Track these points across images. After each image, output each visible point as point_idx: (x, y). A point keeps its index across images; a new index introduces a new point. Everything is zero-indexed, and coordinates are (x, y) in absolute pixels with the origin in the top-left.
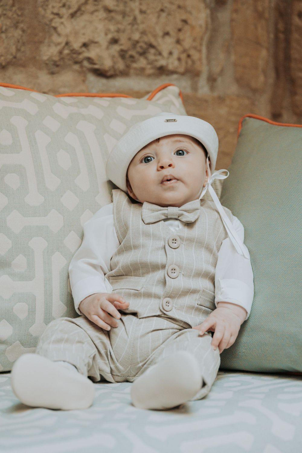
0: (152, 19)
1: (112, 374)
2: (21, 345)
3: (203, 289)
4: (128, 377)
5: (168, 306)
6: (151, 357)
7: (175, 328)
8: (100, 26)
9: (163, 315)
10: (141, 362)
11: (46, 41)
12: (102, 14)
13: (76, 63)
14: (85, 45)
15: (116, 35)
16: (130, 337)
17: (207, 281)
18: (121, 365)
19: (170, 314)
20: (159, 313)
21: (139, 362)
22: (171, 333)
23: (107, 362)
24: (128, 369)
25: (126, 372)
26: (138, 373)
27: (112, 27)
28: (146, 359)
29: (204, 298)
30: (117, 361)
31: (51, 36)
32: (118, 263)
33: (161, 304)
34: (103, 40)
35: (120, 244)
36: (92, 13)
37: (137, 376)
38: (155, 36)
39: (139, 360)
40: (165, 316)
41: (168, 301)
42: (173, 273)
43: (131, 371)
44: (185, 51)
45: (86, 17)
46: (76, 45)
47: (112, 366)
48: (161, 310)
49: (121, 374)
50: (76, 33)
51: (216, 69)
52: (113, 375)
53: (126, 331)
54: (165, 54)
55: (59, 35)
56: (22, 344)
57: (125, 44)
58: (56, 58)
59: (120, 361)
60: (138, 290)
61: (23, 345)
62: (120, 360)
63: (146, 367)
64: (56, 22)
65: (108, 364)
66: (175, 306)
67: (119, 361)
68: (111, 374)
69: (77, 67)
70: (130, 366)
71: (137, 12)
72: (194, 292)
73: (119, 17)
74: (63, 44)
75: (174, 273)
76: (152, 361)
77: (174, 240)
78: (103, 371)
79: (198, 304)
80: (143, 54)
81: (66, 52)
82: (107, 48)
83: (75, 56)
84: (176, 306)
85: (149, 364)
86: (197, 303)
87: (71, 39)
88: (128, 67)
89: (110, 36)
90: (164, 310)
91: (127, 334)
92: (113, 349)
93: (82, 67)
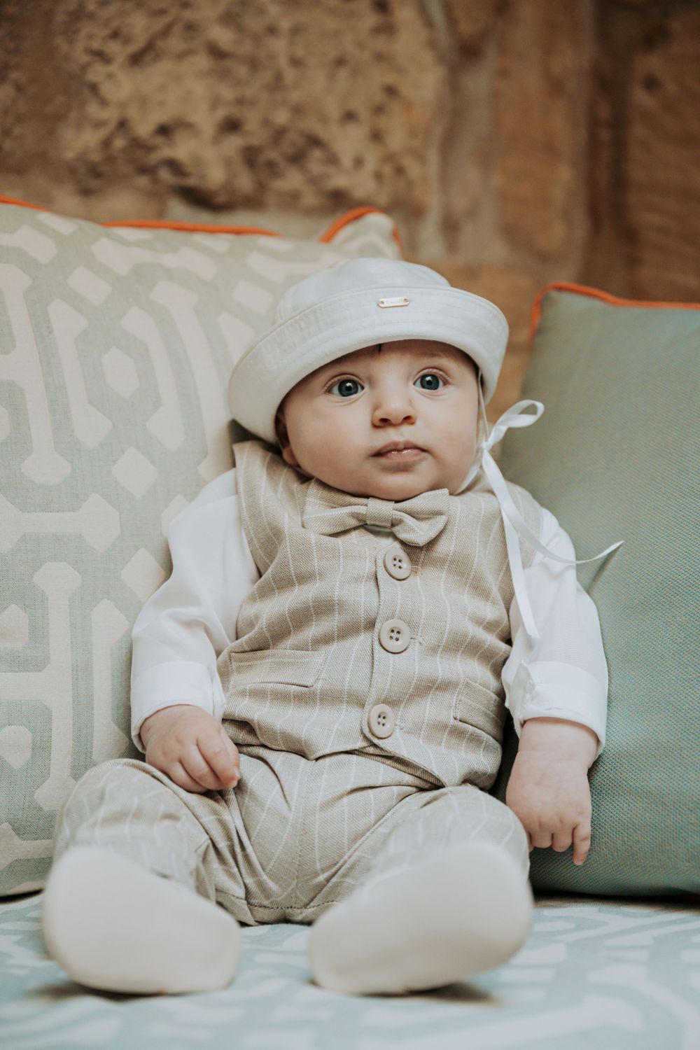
0: (317, 81)
1: (249, 903)
2: (13, 834)
3: (467, 679)
4: (290, 910)
5: (383, 725)
6: (349, 858)
7: (405, 782)
8: (199, 88)
9: (371, 750)
10: (323, 871)
11: (73, 115)
12: (202, 61)
13: (144, 170)
14: (164, 131)
15: (235, 112)
16: (293, 809)
17: (476, 663)
18: (273, 880)
19: (387, 745)
20: (360, 744)
21: (319, 872)
22: (395, 796)
23: (235, 870)
24: (290, 889)
25: (283, 896)
26: (315, 897)
27: (227, 93)
28: (336, 864)
29: (470, 702)
30: (264, 870)
31: (83, 104)
32: (257, 617)
33: (366, 719)
34: (206, 119)
35: (260, 575)
36: (181, 56)
37: (312, 904)
38: (324, 119)
39: (318, 866)
40: (378, 752)
41: (382, 713)
42: (394, 640)
43: (298, 894)
44: (390, 158)
45: (165, 65)
46: (144, 129)
47: (250, 881)
48: (365, 737)
49: (272, 903)
50: (143, 102)
51: (460, 203)
52: (251, 905)
53: (284, 795)
54: (347, 160)
55: (103, 102)
56: (17, 831)
57: (255, 133)
58: (96, 157)
59: (271, 870)
60: (307, 687)
61: (18, 834)
62: (270, 867)
63: (337, 882)
64: (97, 73)
65: (238, 874)
66: (400, 726)
67: (267, 870)
68: (245, 902)
69: (143, 181)
70: (296, 881)
71: (283, 62)
72: (445, 686)
73: (242, 71)
74: (112, 125)
75: (397, 640)
76: (352, 868)
77: (398, 560)
78: (226, 893)
79: (455, 719)
80: (297, 159)
81: (119, 143)
82: (216, 140)
83: (140, 154)
84: (403, 725)
85: (344, 876)
86: (452, 714)
87: (132, 113)
88: (261, 187)
89: (221, 113)
90: (373, 734)
91: (287, 801)
92: (253, 839)
93: (156, 181)
